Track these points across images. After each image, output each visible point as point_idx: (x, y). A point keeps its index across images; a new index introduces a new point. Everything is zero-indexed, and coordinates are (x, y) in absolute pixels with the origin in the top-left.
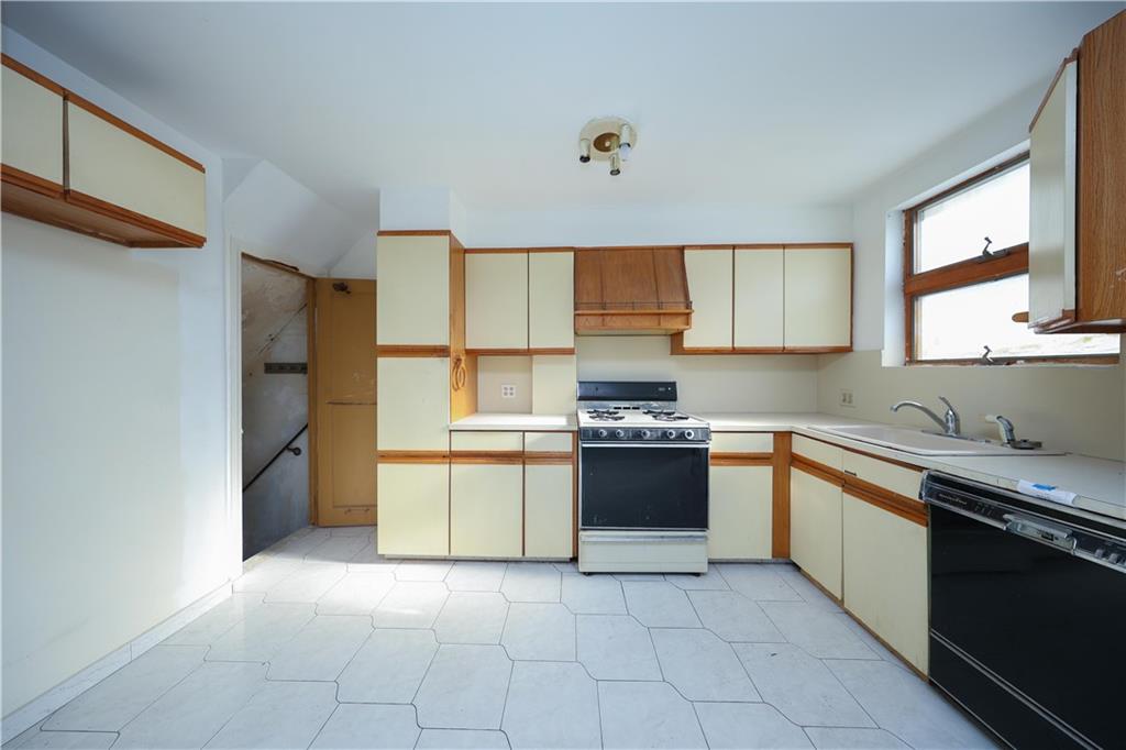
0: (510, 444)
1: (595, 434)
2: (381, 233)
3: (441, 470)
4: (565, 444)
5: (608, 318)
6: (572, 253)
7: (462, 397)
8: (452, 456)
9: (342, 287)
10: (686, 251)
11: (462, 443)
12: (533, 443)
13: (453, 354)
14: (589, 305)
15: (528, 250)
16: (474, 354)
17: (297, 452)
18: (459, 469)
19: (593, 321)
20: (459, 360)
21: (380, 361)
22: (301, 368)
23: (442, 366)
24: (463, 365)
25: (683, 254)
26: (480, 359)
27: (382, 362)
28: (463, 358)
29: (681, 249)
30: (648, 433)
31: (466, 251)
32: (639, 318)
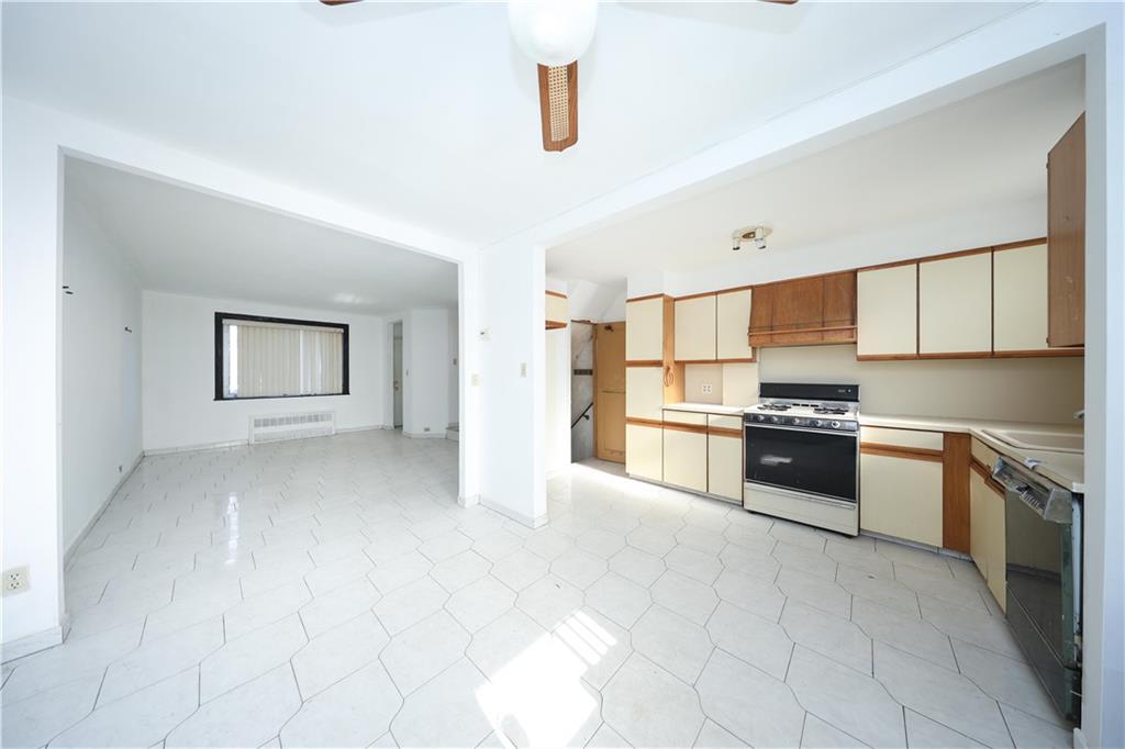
0: (699, 420)
1: (755, 418)
2: (629, 301)
3: (658, 431)
4: (737, 424)
5: (775, 337)
6: (750, 291)
7: (672, 390)
8: (664, 424)
9: (609, 327)
10: (859, 274)
11: (671, 417)
12: (713, 421)
13: (665, 364)
14: (761, 328)
15: (717, 293)
16: (681, 365)
17: (587, 417)
18: (669, 432)
19: (762, 339)
20: (668, 369)
21: (628, 369)
22: (590, 372)
23: (658, 372)
24: (671, 371)
25: (856, 276)
26: (687, 365)
27: (629, 370)
28: (672, 368)
29: (854, 273)
30: (798, 421)
31: (675, 300)
32: (803, 335)
